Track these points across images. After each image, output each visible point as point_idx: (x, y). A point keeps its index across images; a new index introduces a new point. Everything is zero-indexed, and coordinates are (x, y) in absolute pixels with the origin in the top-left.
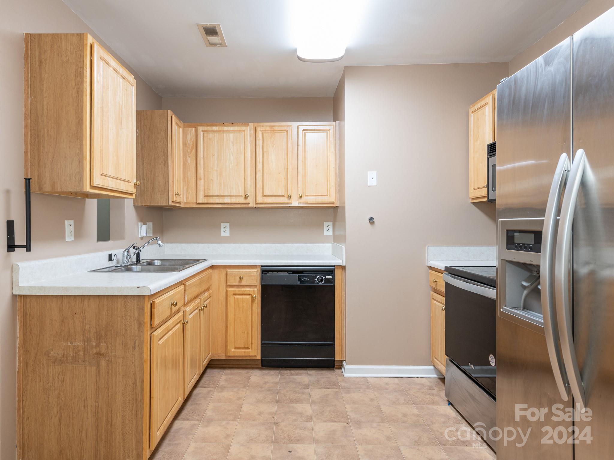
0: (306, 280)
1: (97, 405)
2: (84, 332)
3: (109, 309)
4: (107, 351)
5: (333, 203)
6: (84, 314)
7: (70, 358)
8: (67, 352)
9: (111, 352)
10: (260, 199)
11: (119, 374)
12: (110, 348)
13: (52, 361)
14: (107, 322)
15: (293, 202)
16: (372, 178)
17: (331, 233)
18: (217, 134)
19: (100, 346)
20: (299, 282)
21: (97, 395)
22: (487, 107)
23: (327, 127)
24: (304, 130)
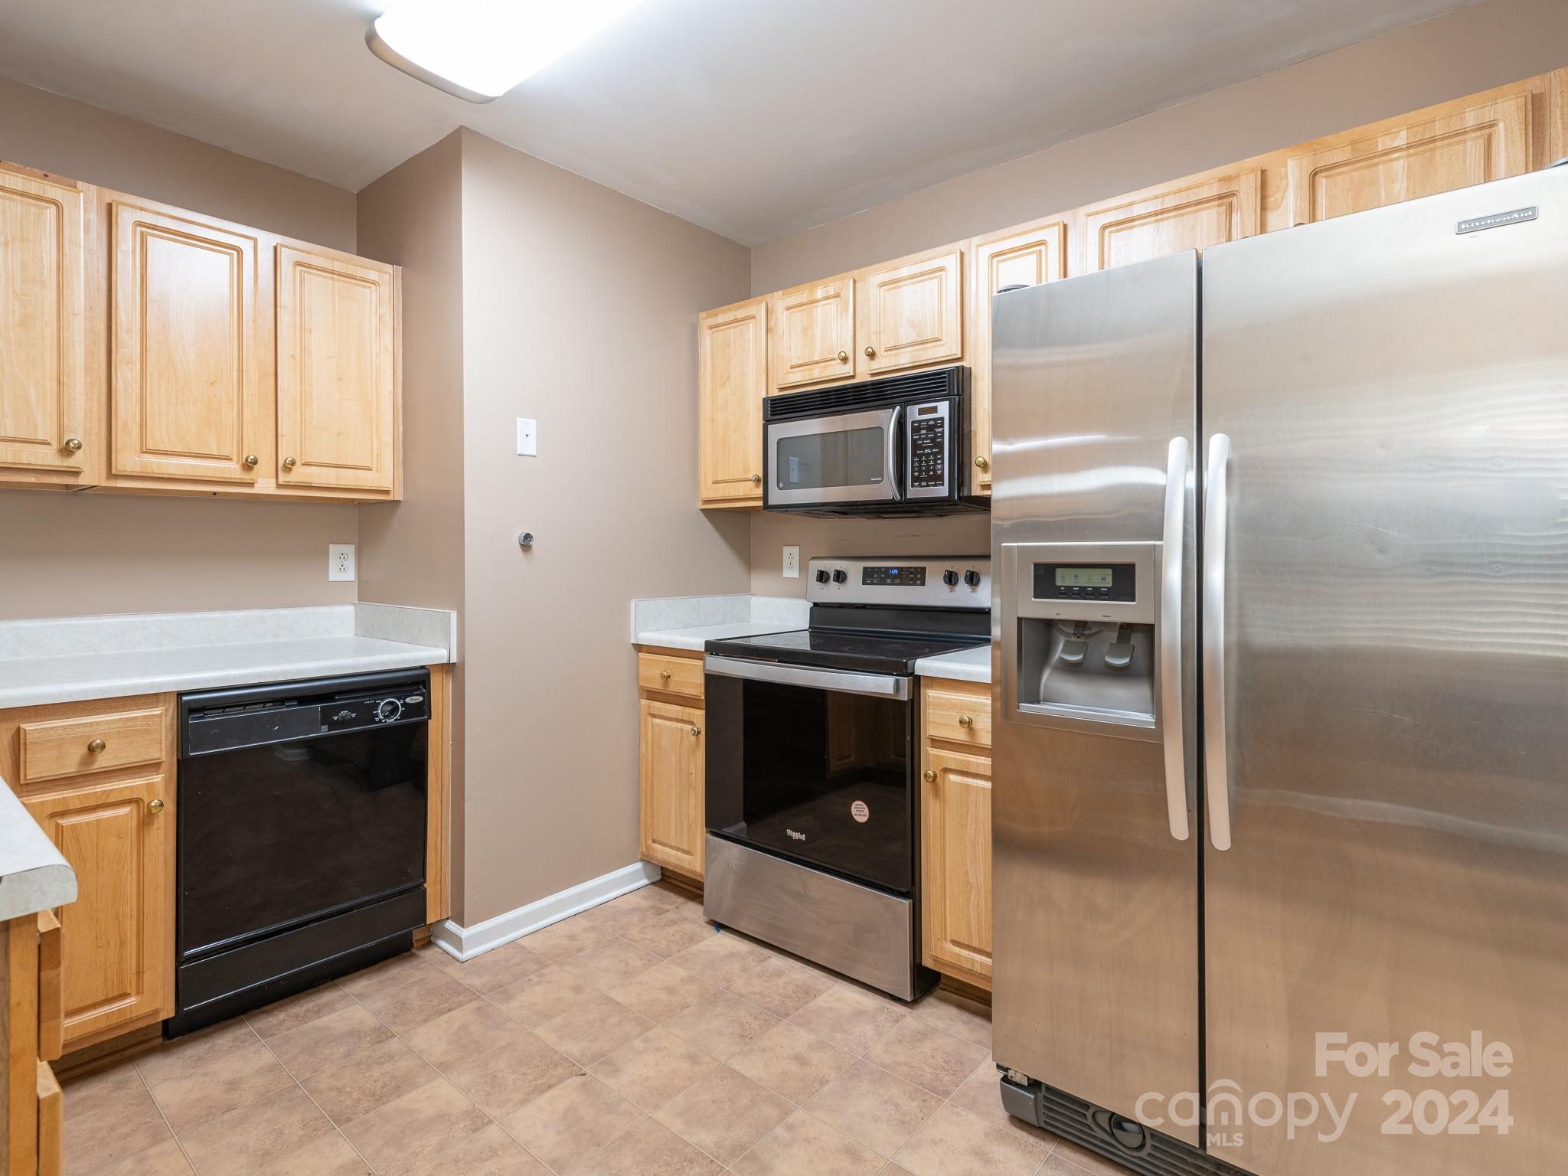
0: (348, 717)
5: (387, 492)
10: (129, 460)
15: (260, 480)
16: (527, 435)
17: (350, 575)
20: (323, 727)
22: (751, 324)
23: (373, 275)
24: (298, 264)
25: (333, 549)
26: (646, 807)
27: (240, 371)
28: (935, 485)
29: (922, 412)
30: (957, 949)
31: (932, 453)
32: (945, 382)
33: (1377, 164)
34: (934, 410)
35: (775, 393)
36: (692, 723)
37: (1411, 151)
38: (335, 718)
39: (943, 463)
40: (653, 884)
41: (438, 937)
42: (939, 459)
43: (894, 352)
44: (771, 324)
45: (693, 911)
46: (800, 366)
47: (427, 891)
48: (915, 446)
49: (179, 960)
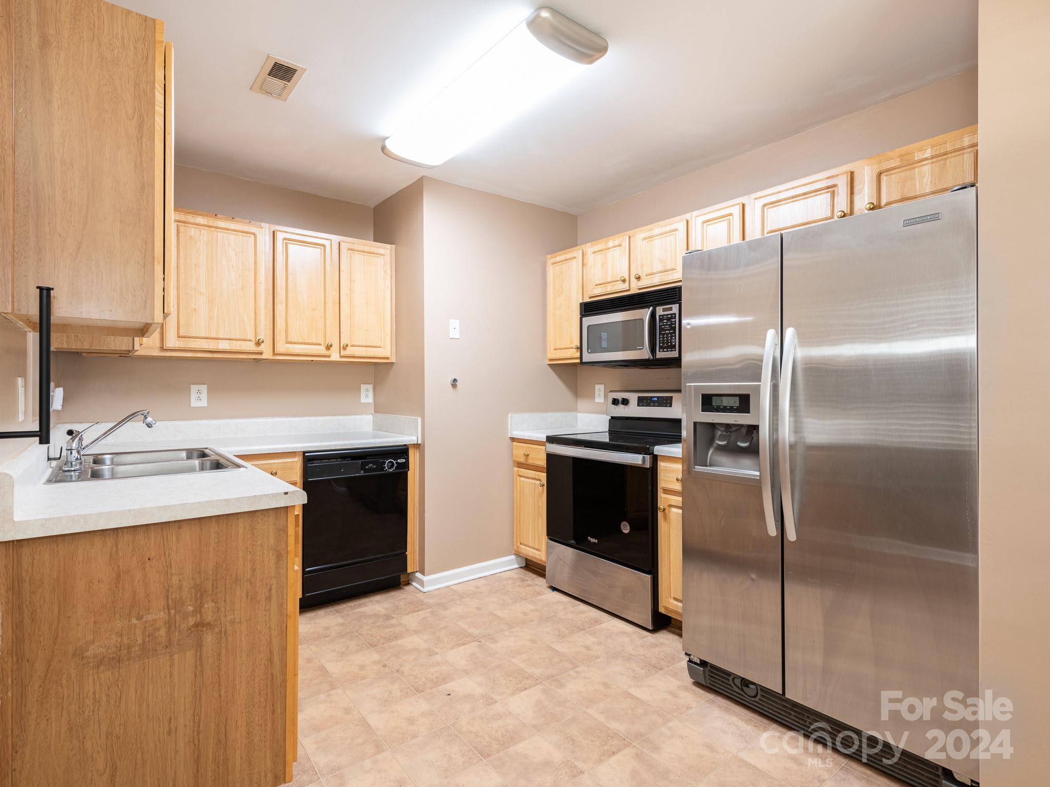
0: (372, 467)
1: (197, 721)
2: (168, 591)
3: (220, 540)
4: (216, 617)
5: (388, 358)
6: (169, 556)
7: (137, 648)
8: (128, 638)
9: (225, 616)
11: (241, 650)
12: (223, 609)
13: (91, 664)
14: (217, 563)
16: (455, 329)
17: (370, 400)
18: (204, 231)
19: (203, 610)
20: (362, 471)
21: (198, 702)
22: (574, 262)
23: (382, 251)
24: (350, 249)
25: (363, 387)
26: (517, 525)
27: (325, 303)
28: (671, 351)
29: (664, 310)
30: (676, 603)
31: (670, 333)
32: (676, 293)
33: (915, 168)
34: (671, 309)
35: (587, 300)
36: (540, 480)
37: (934, 160)
38: (367, 467)
39: (675, 338)
40: (521, 568)
41: (412, 581)
42: (674, 336)
43: (650, 276)
44: (585, 261)
45: (541, 581)
46: (600, 284)
47: (408, 556)
48: (661, 329)
49: (304, 573)
